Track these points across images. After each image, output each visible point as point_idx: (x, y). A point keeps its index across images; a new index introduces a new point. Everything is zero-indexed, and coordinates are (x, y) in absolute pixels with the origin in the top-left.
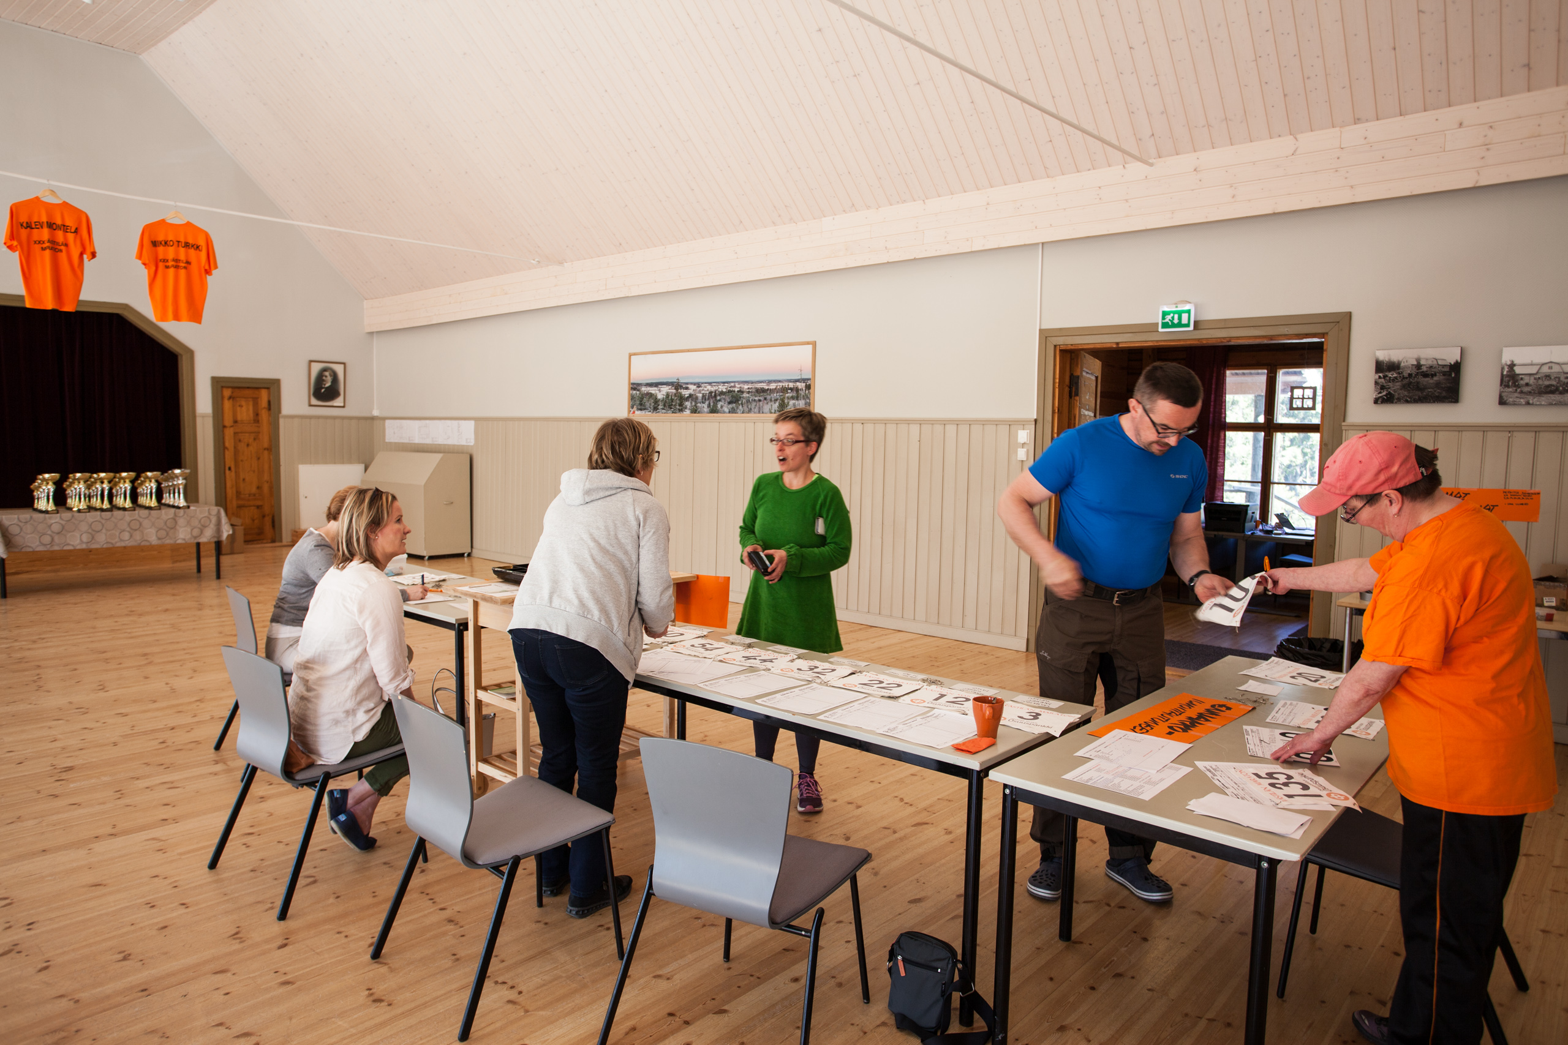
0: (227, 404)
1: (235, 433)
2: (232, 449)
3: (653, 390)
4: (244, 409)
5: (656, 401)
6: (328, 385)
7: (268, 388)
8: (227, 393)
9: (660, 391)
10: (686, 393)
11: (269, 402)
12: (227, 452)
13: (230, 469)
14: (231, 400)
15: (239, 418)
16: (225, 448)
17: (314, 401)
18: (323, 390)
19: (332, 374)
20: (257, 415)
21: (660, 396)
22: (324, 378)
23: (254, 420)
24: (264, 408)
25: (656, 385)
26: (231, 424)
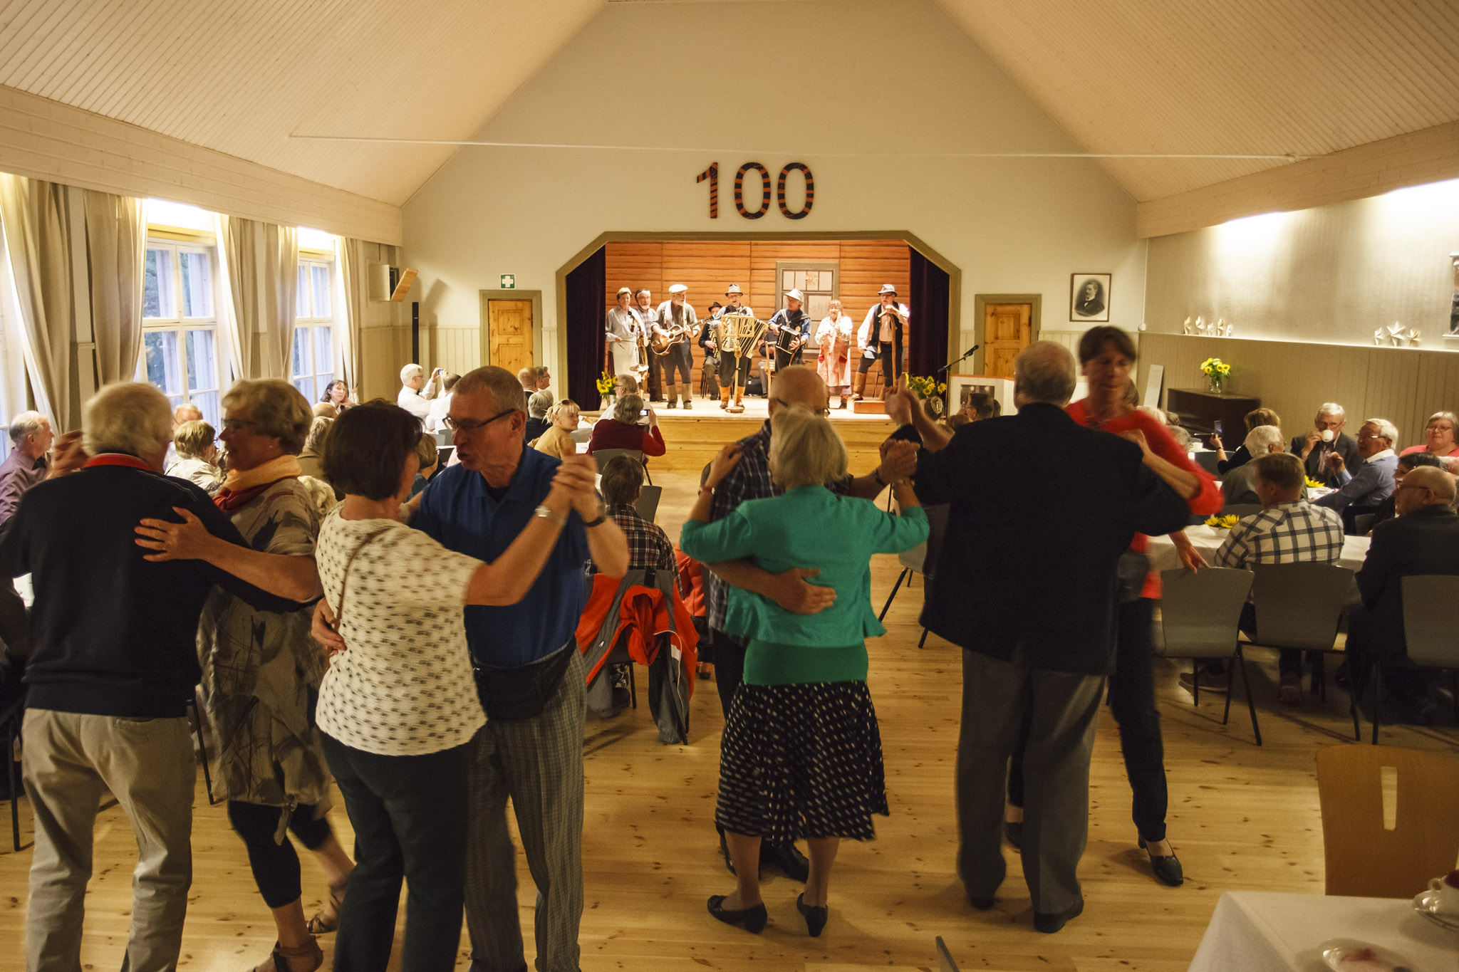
0: (990, 320)
1: (995, 350)
2: (991, 366)
4: (1005, 325)
6: (1092, 298)
7: (1031, 304)
8: (989, 309)
11: (1030, 318)
14: (993, 317)
15: (1000, 334)
16: (985, 364)
17: (1076, 316)
18: (1086, 304)
19: (1097, 286)
20: (1018, 330)
22: (1088, 291)
23: (1014, 337)
24: (1025, 323)
26: (992, 340)
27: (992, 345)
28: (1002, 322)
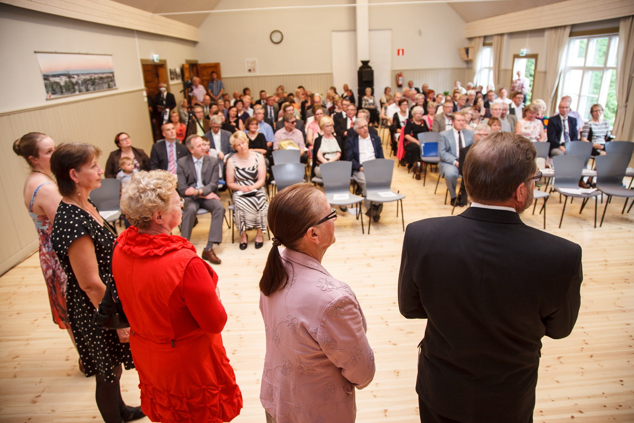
3: (57, 79)
5: (61, 87)
9: (61, 80)
10: (74, 80)
21: (62, 84)
25: (58, 76)
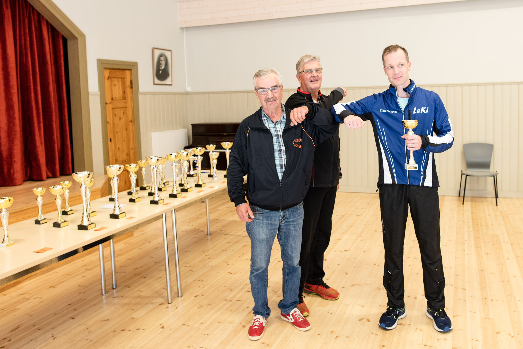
0: (107, 83)
1: (113, 109)
2: (111, 123)
4: (117, 87)
6: (163, 67)
7: (130, 70)
8: (107, 73)
11: (131, 81)
12: (108, 126)
13: (111, 140)
14: (109, 80)
15: (114, 96)
16: (108, 122)
17: (157, 81)
18: (161, 72)
19: (165, 59)
20: (124, 92)
22: (161, 62)
23: (123, 97)
24: (129, 86)
26: (110, 101)
27: (110, 105)
28: (115, 85)
